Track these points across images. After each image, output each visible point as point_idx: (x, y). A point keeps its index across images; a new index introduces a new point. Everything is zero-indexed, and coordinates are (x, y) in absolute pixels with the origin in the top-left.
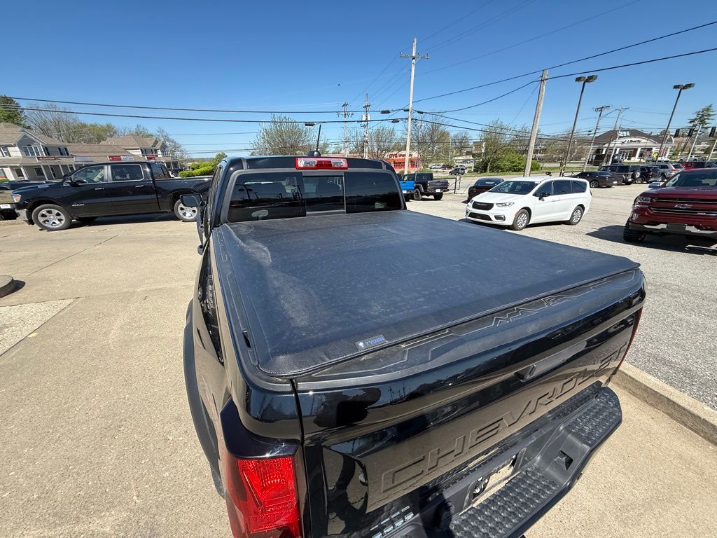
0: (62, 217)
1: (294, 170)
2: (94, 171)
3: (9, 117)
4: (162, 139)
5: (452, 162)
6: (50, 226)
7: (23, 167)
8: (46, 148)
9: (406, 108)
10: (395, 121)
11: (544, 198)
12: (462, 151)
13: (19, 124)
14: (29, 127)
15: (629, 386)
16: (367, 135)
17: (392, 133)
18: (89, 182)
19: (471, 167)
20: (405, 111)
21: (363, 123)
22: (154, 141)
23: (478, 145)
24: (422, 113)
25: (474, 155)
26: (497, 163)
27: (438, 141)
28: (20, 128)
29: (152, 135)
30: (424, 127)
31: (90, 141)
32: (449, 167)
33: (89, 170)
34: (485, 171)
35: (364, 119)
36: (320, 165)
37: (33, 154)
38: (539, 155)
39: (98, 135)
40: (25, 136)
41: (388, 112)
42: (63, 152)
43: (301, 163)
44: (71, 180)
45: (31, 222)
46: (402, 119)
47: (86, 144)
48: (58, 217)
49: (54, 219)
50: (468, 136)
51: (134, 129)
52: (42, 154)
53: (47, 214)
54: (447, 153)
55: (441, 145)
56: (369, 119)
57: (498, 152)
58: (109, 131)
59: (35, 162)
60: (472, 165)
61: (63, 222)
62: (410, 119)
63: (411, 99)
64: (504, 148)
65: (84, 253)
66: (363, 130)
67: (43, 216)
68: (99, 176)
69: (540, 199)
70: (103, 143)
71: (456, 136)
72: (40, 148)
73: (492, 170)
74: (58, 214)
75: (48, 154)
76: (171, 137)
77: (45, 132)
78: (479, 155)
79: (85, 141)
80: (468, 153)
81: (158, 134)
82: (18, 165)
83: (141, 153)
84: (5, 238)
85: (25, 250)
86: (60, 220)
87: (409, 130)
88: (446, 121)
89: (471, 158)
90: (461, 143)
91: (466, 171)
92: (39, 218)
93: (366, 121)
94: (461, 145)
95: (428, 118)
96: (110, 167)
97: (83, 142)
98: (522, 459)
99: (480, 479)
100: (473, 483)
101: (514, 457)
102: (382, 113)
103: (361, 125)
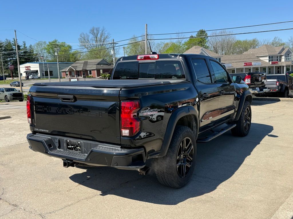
22: (281, 49)
28: (201, 48)
29: (282, 44)
40: (202, 53)
58: (253, 44)
70: (245, 53)
81: (288, 42)
98: (83, 148)
99: (68, 141)
100: (65, 139)
101: (79, 143)
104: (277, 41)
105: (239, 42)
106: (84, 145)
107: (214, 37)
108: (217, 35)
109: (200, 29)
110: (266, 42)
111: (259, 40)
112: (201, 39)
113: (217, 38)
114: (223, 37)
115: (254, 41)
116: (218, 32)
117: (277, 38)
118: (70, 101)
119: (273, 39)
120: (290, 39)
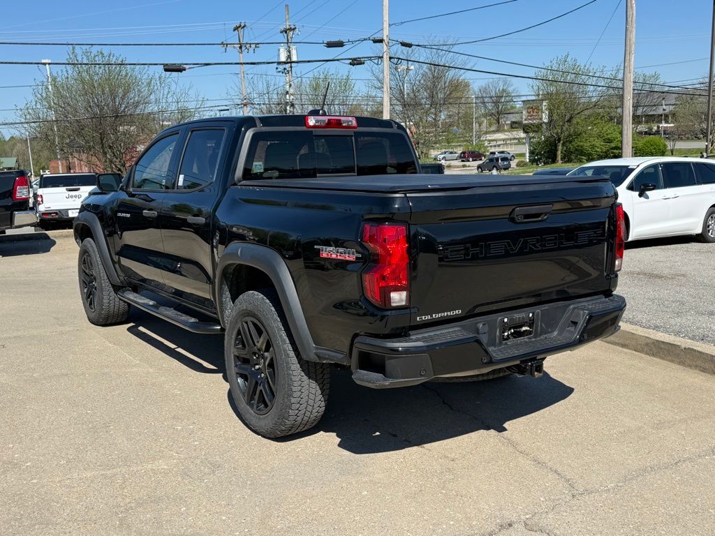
1: (304, 128)
5: (481, 145)
9: (378, 37)
10: (356, 62)
11: (648, 193)
12: (502, 121)
15: (699, 363)
16: (291, 91)
17: (346, 84)
19: (523, 155)
20: (375, 41)
21: (281, 67)
23: (532, 106)
24: (409, 45)
25: (526, 129)
26: (577, 143)
27: (446, 102)
30: (415, 73)
32: (476, 156)
34: (554, 161)
35: (283, 59)
36: (330, 124)
38: (664, 125)
41: (340, 44)
43: (312, 121)
46: (370, 58)
50: (510, 89)
54: (468, 124)
55: (454, 110)
56: (294, 58)
57: (574, 121)
60: (525, 149)
62: (386, 58)
63: (386, 18)
64: (587, 112)
66: (282, 80)
69: (640, 195)
71: (486, 89)
73: (567, 158)
78: (537, 128)
80: (515, 125)
87: (387, 80)
88: (459, 61)
89: (522, 135)
90: (496, 103)
91: (513, 164)
93: (289, 61)
94: (498, 110)
95: (422, 55)
99: (506, 320)
100: (500, 318)
101: (531, 315)
102: (328, 47)
103: (277, 68)
106: (541, 317)
118: (540, 219)
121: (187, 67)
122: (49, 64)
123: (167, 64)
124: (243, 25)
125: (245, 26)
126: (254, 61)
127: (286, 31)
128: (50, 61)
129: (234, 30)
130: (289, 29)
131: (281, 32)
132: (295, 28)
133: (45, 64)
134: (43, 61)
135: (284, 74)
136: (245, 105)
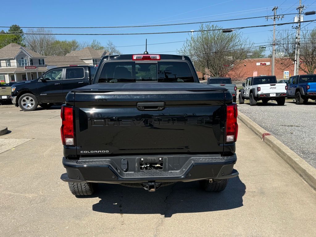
0: (34, 102)
1: (131, 61)
2: (56, 72)
3: (15, 39)
4: (110, 50)
6: (26, 108)
7: (16, 74)
8: (32, 60)
13: (19, 44)
14: (25, 46)
16: (299, 37)
18: (52, 79)
22: (103, 52)
28: (20, 47)
29: (102, 48)
31: (59, 54)
33: (54, 72)
35: (296, 21)
37: (23, 64)
39: (65, 49)
40: (22, 52)
42: (41, 62)
43: (135, 57)
44: (43, 78)
45: (17, 105)
47: (57, 56)
48: (32, 102)
49: (29, 103)
51: (90, 43)
52: (28, 64)
53: (26, 100)
58: (73, 46)
59: (23, 70)
61: (33, 106)
65: (41, 122)
67: (24, 101)
68: (59, 76)
70: (68, 55)
72: (28, 60)
74: (32, 100)
75: (32, 64)
76: (117, 49)
77: (34, 48)
79: (56, 54)
81: (108, 46)
82: (13, 72)
83: (92, 62)
84: (3, 114)
85: (12, 119)
86: (32, 104)
92: (22, 102)
93: (299, 22)
96: (66, 69)
97: (54, 55)
98: (167, 164)
99: (142, 159)
100: (137, 158)
101: (160, 159)
102: (306, 15)
103: (292, 27)
104: (96, 43)
105: (58, 42)
106: (168, 161)
107: (31, 35)
108: (35, 33)
109: (13, 24)
110: (86, 44)
111: (78, 42)
112: (15, 36)
113: (34, 37)
114: (42, 36)
115: (74, 42)
116: (35, 29)
117: (96, 40)
118: (157, 109)
119: (92, 42)
120: (108, 43)
121: (233, 30)
122: (193, 32)
123: (224, 29)
124: (276, 8)
125: (277, 8)
126: (265, 25)
127: (299, 8)
128: (194, 31)
129: (273, 10)
130: (300, 8)
131: (297, 9)
132: (304, 7)
133: (191, 32)
134: (191, 31)
135: (296, 29)
136: (274, 45)
